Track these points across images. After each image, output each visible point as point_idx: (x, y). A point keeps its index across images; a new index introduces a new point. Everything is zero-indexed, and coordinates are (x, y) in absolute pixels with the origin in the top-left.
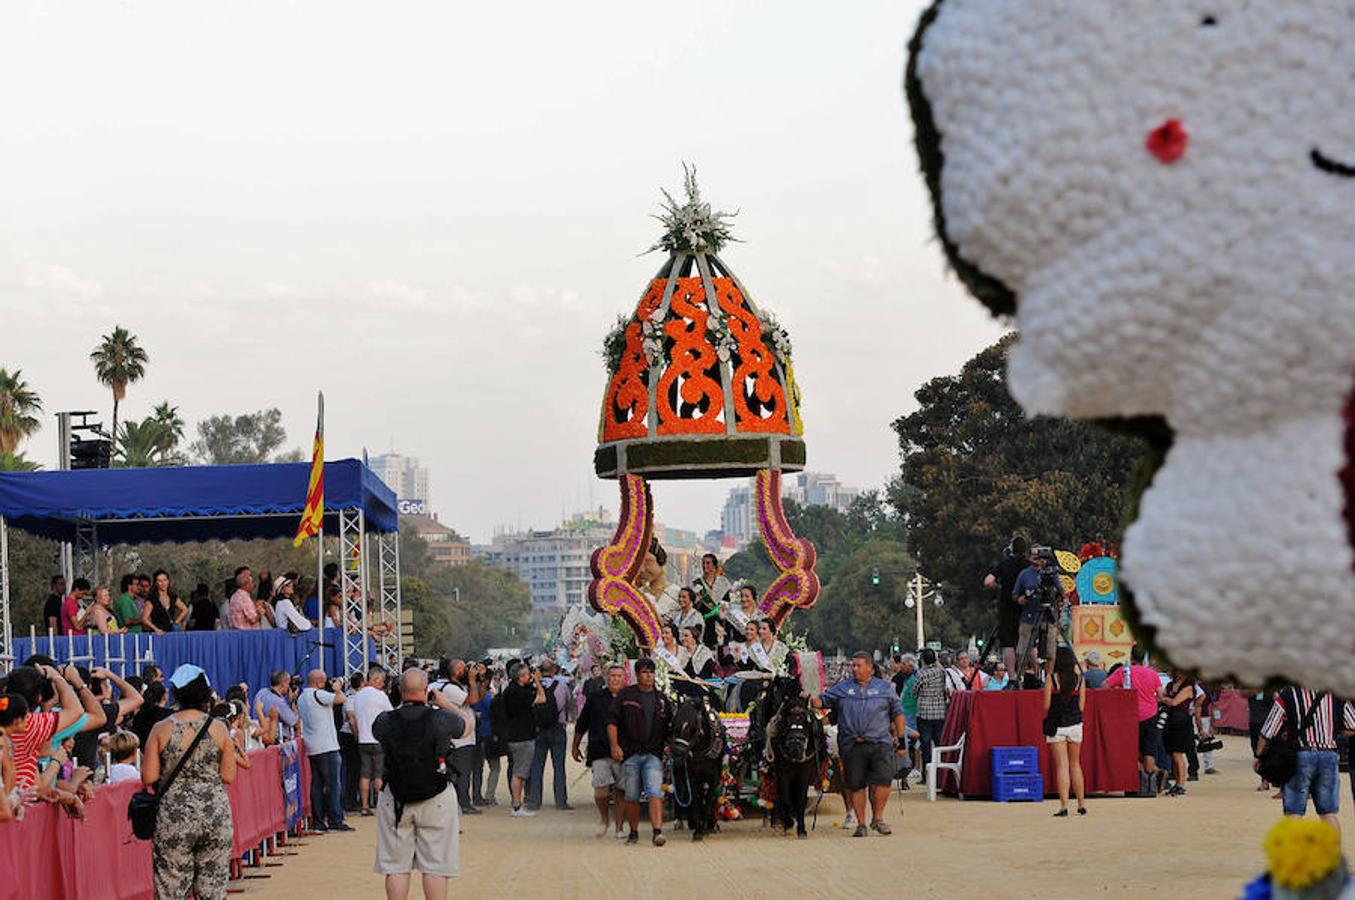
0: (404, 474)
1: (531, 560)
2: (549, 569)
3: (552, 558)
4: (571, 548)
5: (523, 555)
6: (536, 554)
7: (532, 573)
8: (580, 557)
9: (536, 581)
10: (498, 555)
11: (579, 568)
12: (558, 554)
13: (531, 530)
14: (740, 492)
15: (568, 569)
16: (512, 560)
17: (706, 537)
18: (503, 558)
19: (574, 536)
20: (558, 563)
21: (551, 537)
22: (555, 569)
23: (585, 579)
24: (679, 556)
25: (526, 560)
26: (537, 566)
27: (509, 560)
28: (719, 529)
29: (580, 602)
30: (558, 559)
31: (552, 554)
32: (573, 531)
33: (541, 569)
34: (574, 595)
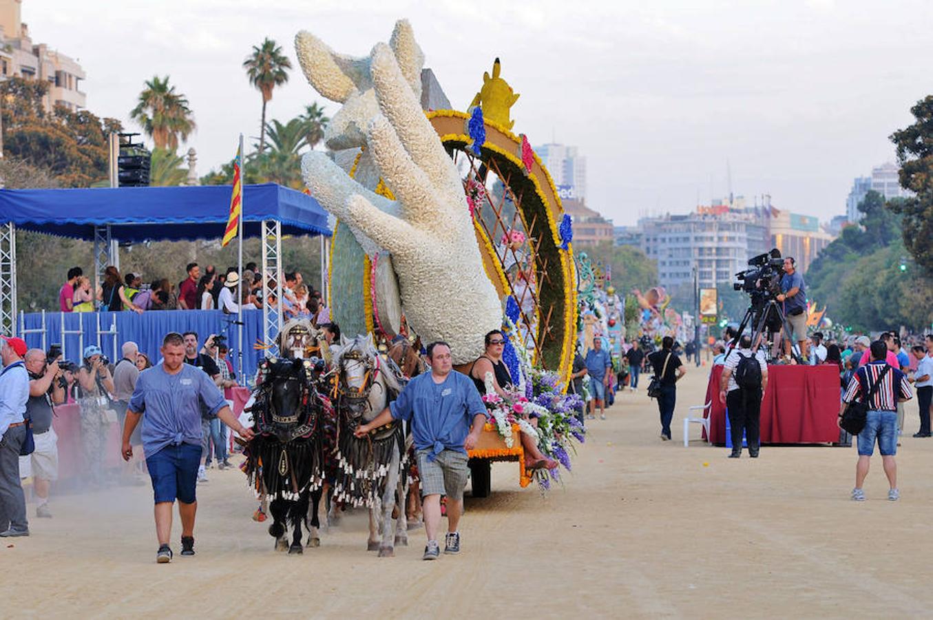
0: (564, 161)
1: (667, 240)
2: (683, 249)
3: (686, 239)
4: (703, 230)
5: (662, 235)
6: (671, 235)
7: (668, 252)
8: (712, 239)
9: (673, 259)
10: (638, 236)
11: (710, 249)
12: (692, 236)
13: (668, 214)
14: (863, 182)
15: (701, 249)
16: (651, 240)
17: (832, 221)
18: (643, 238)
19: (707, 220)
20: (692, 244)
21: (685, 221)
22: (689, 249)
23: (716, 258)
24: (802, 239)
25: (664, 240)
26: (672, 245)
27: (648, 240)
28: (844, 214)
29: (711, 278)
30: (692, 239)
31: (685, 235)
32: (706, 215)
33: (677, 249)
34: (705, 272)
